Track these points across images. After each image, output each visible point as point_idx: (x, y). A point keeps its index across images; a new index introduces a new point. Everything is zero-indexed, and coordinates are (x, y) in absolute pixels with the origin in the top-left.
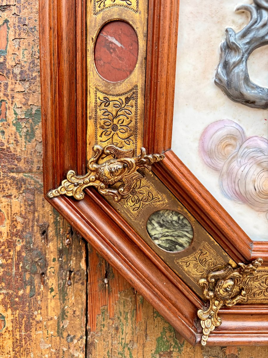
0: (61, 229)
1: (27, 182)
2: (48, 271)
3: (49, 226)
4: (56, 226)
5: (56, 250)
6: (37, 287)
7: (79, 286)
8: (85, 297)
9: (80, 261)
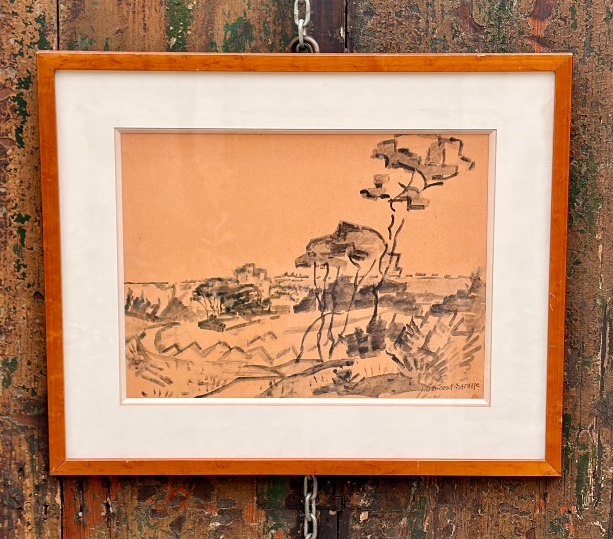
0: (37, 467)
1: (4, 424)
2: (24, 506)
3: (25, 463)
4: (32, 463)
5: (32, 486)
6: (14, 521)
7: (55, 520)
8: (60, 531)
9: (55, 496)
